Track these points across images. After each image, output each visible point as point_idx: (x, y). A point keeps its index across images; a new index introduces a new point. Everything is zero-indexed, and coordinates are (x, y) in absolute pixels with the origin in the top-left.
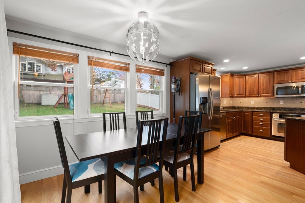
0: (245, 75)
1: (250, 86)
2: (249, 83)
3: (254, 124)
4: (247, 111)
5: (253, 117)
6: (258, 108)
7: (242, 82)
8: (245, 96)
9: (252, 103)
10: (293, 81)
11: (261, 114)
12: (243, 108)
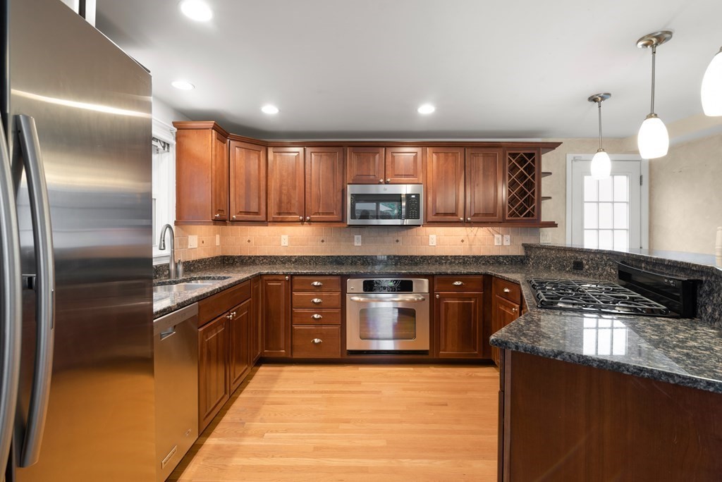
0: (266, 146)
1: (281, 186)
2: (278, 171)
3: (296, 320)
4: (275, 274)
5: (291, 293)
6: (300, 260)
7: (257, 167)
8: (264, 219)
9: (283, 244)
10: (389, 180)
11: (316, 283)
12: (257, 262)
